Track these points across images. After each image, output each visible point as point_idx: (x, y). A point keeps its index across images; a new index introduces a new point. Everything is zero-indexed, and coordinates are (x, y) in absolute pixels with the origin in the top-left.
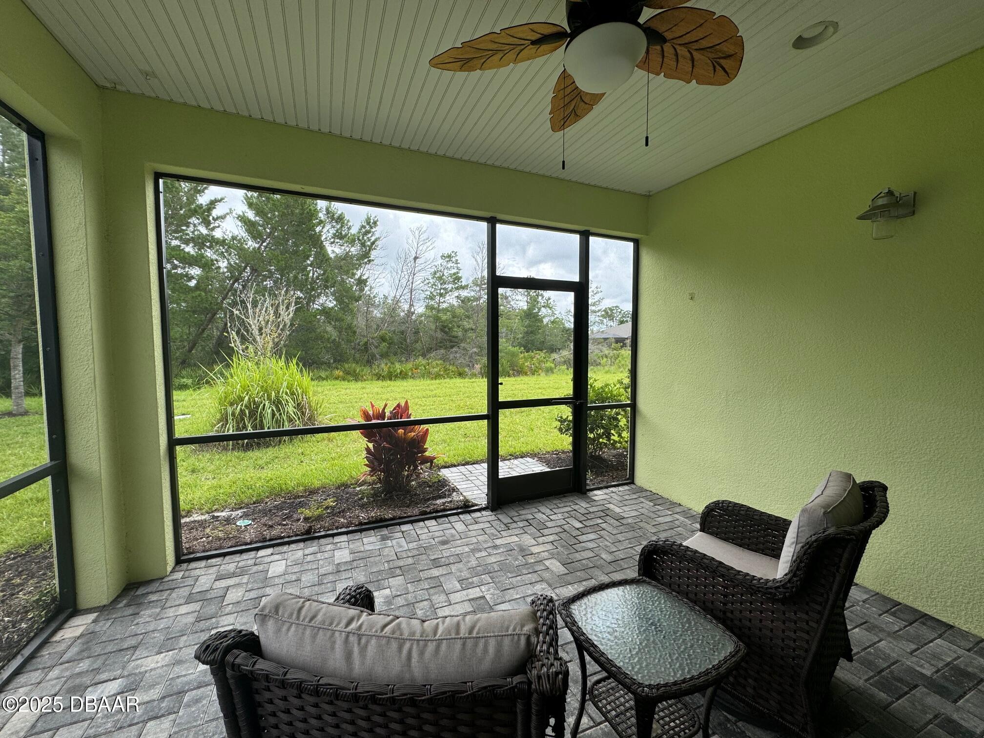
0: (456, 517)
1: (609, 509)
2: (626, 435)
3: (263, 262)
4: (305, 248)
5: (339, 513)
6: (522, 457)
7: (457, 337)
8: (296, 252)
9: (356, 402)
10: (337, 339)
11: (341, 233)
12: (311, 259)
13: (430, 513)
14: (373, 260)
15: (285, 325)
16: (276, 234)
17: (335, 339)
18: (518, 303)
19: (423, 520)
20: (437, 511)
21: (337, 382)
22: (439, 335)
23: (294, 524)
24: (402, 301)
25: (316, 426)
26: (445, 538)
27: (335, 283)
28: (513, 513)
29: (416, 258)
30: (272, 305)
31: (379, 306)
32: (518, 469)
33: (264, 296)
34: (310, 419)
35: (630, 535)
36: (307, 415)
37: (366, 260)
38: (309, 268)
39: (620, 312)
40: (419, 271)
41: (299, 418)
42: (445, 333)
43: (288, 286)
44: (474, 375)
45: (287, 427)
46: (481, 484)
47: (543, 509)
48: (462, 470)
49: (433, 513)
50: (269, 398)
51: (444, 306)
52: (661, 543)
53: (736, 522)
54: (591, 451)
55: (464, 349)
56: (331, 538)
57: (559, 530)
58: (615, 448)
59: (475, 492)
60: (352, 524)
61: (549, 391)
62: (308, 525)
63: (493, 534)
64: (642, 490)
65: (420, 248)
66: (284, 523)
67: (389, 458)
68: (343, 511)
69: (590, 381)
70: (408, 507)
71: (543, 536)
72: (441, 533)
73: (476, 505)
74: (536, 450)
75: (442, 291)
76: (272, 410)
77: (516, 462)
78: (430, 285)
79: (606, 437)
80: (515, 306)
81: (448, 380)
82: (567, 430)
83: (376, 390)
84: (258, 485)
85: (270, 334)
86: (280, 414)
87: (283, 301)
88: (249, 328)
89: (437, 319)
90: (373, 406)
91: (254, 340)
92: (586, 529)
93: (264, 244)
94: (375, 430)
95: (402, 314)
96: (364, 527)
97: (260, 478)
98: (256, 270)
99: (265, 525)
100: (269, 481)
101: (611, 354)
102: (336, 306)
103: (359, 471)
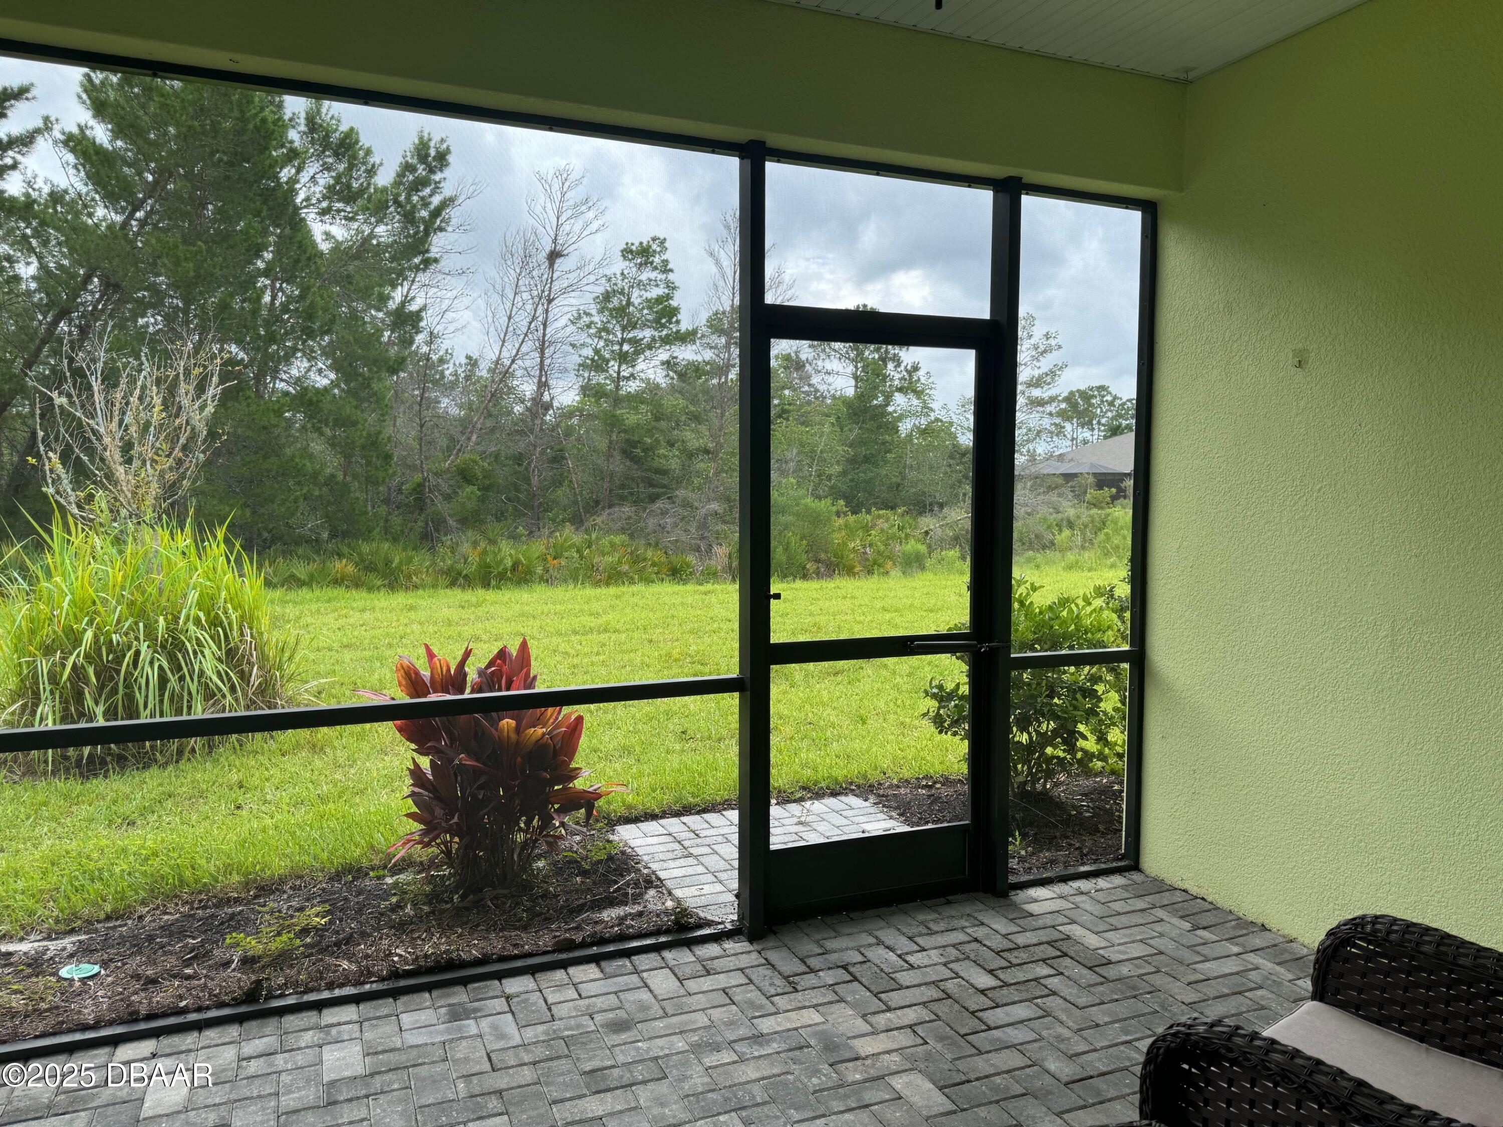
0: (653, 956)
1: (1068, 938)
2: (1118, 736)
3: (135, 264)
4: (249, 226)
5: (338, 944)
6: (834, 794)
7: (665, 472)
8: (224, 237)
9: (390, 646)
10: (340, 476)
11: (349, 186)
12: (268, 256)
13: (583, 945)
14: (436, 261)
15: (193, 437)
16: (171, 187)
17: (333, 476)
18: (830, 379)
19: (564, 965)
20: (603, 941)
21: (340, 591)
22: (618, 465)
23: (212, 974)
24: (519, 373)
25: (280, 711)
26: (621, 1014)
27: (332, 321)
28: (808, 947)
29: (554, 256)
30: (158, 382)
31: (453, 385)
32: (822, 827)
33: (138, 357)
34: (262, 691)
35: (1122, 1009)
36: (255, 679)
37: (417, 260)
38: (262, 282)
39: (1111, 404)
40: (564, 291)
41: (233, 689)
42: (635, 460)
43: (203, 330)
44: (711, 575)
45: (200, 712)
46: (722, 865)
47: (889, 936)
48: (672, 830)
49: (593, 944)
50: (150, 634)
51: (632, 387)
52: (1202, 1028)
53: (1409, 974)
54: (1021, 779)
55: (687, 504)
56: (314, 1013)
57: (934, 993)
58: (1088, 773)
59: (707, 889)
60: (370, 974)
61: (910, 617)
62: (253, 978)
63: (751, 1004)
64: (1160, 887)
65: (566, 228)
66: (188, 971)
67: (475, 797)
68: (349, 940)
69: (1019, 591)
70: (525, 928)
71: (889, 1009)
72: (612, 1000)
73: (709, 923)
74: (874, 777)
75: (626, 347)
76: (161, 668)
77: (817, 806)
78: (593, 331)
79: (1065, 742)
80: (822, 388)
81: (639, 588)
82: (955, 723)
83: (446, 612)
84: (117, 870)
85: (153, 461)
86: (182, 679)
87: (187, 372)
88: (96, 444)
89: (612, 422)
90: (431, 655)
91: (110, 476)
92: (1005, 991)
93: (139, 214)
94: (437, 721)
95: (518, 409)
96: (403, 983)
97: (124, 850)
98: (117, 287)
99: (136, 977)
100: (147, 859)
101: (1085, 519)
102: (337, 386)
103: (393, 831)
